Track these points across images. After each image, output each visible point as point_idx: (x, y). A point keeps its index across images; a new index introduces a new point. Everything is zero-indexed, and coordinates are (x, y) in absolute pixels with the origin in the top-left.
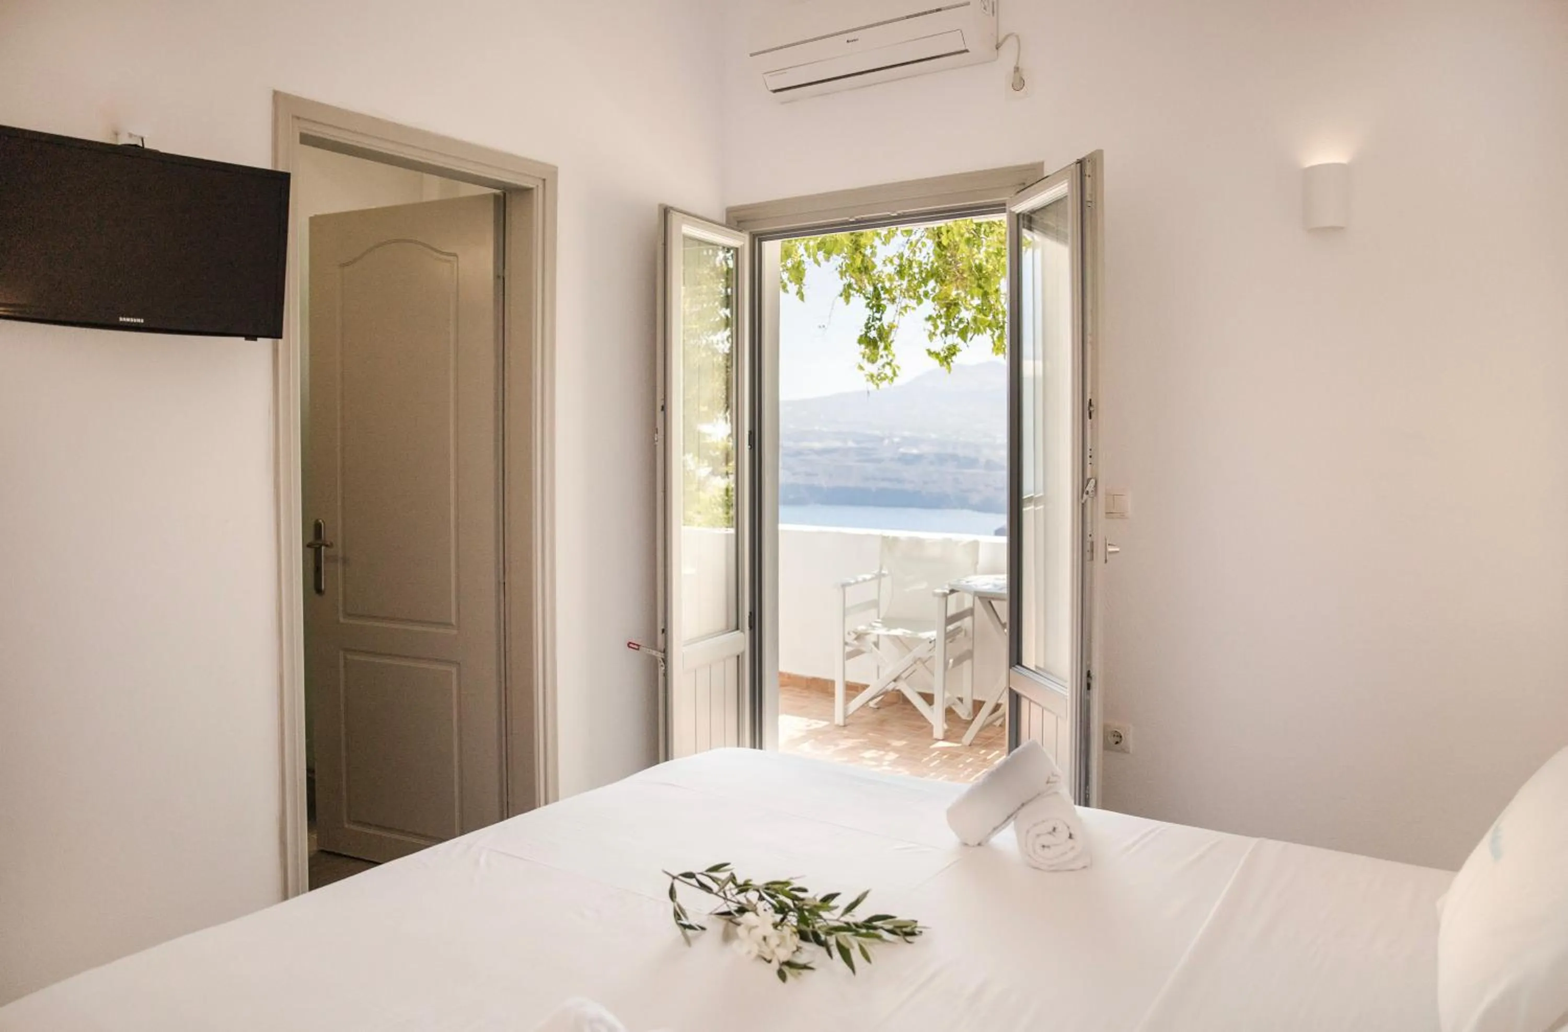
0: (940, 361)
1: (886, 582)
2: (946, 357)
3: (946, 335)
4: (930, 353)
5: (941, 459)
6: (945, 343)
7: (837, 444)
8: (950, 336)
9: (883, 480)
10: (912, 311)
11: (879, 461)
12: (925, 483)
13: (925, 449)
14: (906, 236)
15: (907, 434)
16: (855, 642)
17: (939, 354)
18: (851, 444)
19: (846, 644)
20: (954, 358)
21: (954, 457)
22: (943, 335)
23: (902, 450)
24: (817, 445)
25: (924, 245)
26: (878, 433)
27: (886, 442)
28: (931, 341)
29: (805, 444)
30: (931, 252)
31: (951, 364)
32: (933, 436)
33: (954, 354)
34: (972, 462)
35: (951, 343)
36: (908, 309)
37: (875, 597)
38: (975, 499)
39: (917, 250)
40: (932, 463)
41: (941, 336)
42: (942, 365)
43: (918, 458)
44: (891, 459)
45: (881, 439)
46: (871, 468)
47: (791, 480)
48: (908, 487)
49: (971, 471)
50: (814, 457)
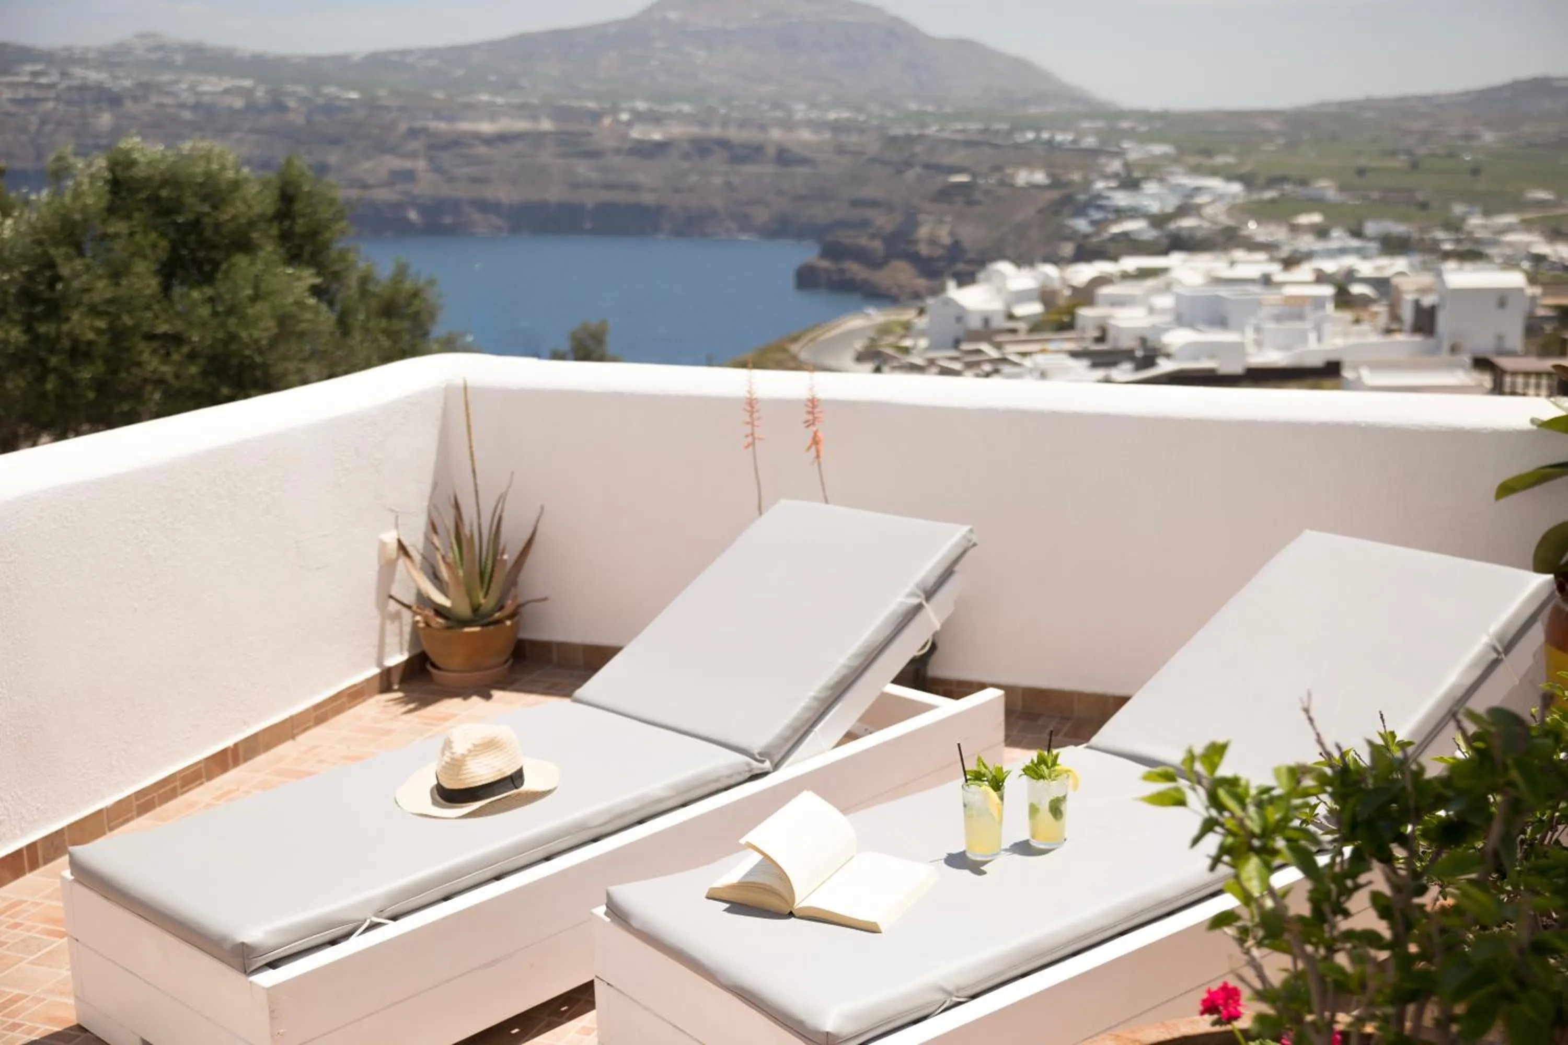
5: (702, 148)
7: (522, 125)
11: (593, 154)
13: (676, 130)
15: (641, 105)
18: (546, 125)
21: (724, 144)
23: (636, 133)
24: (486, 127)
26: (591, 105)
27: (607, 121)
29: (465, 126)
32: (686, 108)
34: (753, 153)
38: (762, 215)
40: (686, 156)
43: (661, 147)
44: (618, 151)
45: (596, 116)
46: (583, 169)
47: (446, 191)
48: (648, 198)
49: (750, 169)
50: (482, 150)
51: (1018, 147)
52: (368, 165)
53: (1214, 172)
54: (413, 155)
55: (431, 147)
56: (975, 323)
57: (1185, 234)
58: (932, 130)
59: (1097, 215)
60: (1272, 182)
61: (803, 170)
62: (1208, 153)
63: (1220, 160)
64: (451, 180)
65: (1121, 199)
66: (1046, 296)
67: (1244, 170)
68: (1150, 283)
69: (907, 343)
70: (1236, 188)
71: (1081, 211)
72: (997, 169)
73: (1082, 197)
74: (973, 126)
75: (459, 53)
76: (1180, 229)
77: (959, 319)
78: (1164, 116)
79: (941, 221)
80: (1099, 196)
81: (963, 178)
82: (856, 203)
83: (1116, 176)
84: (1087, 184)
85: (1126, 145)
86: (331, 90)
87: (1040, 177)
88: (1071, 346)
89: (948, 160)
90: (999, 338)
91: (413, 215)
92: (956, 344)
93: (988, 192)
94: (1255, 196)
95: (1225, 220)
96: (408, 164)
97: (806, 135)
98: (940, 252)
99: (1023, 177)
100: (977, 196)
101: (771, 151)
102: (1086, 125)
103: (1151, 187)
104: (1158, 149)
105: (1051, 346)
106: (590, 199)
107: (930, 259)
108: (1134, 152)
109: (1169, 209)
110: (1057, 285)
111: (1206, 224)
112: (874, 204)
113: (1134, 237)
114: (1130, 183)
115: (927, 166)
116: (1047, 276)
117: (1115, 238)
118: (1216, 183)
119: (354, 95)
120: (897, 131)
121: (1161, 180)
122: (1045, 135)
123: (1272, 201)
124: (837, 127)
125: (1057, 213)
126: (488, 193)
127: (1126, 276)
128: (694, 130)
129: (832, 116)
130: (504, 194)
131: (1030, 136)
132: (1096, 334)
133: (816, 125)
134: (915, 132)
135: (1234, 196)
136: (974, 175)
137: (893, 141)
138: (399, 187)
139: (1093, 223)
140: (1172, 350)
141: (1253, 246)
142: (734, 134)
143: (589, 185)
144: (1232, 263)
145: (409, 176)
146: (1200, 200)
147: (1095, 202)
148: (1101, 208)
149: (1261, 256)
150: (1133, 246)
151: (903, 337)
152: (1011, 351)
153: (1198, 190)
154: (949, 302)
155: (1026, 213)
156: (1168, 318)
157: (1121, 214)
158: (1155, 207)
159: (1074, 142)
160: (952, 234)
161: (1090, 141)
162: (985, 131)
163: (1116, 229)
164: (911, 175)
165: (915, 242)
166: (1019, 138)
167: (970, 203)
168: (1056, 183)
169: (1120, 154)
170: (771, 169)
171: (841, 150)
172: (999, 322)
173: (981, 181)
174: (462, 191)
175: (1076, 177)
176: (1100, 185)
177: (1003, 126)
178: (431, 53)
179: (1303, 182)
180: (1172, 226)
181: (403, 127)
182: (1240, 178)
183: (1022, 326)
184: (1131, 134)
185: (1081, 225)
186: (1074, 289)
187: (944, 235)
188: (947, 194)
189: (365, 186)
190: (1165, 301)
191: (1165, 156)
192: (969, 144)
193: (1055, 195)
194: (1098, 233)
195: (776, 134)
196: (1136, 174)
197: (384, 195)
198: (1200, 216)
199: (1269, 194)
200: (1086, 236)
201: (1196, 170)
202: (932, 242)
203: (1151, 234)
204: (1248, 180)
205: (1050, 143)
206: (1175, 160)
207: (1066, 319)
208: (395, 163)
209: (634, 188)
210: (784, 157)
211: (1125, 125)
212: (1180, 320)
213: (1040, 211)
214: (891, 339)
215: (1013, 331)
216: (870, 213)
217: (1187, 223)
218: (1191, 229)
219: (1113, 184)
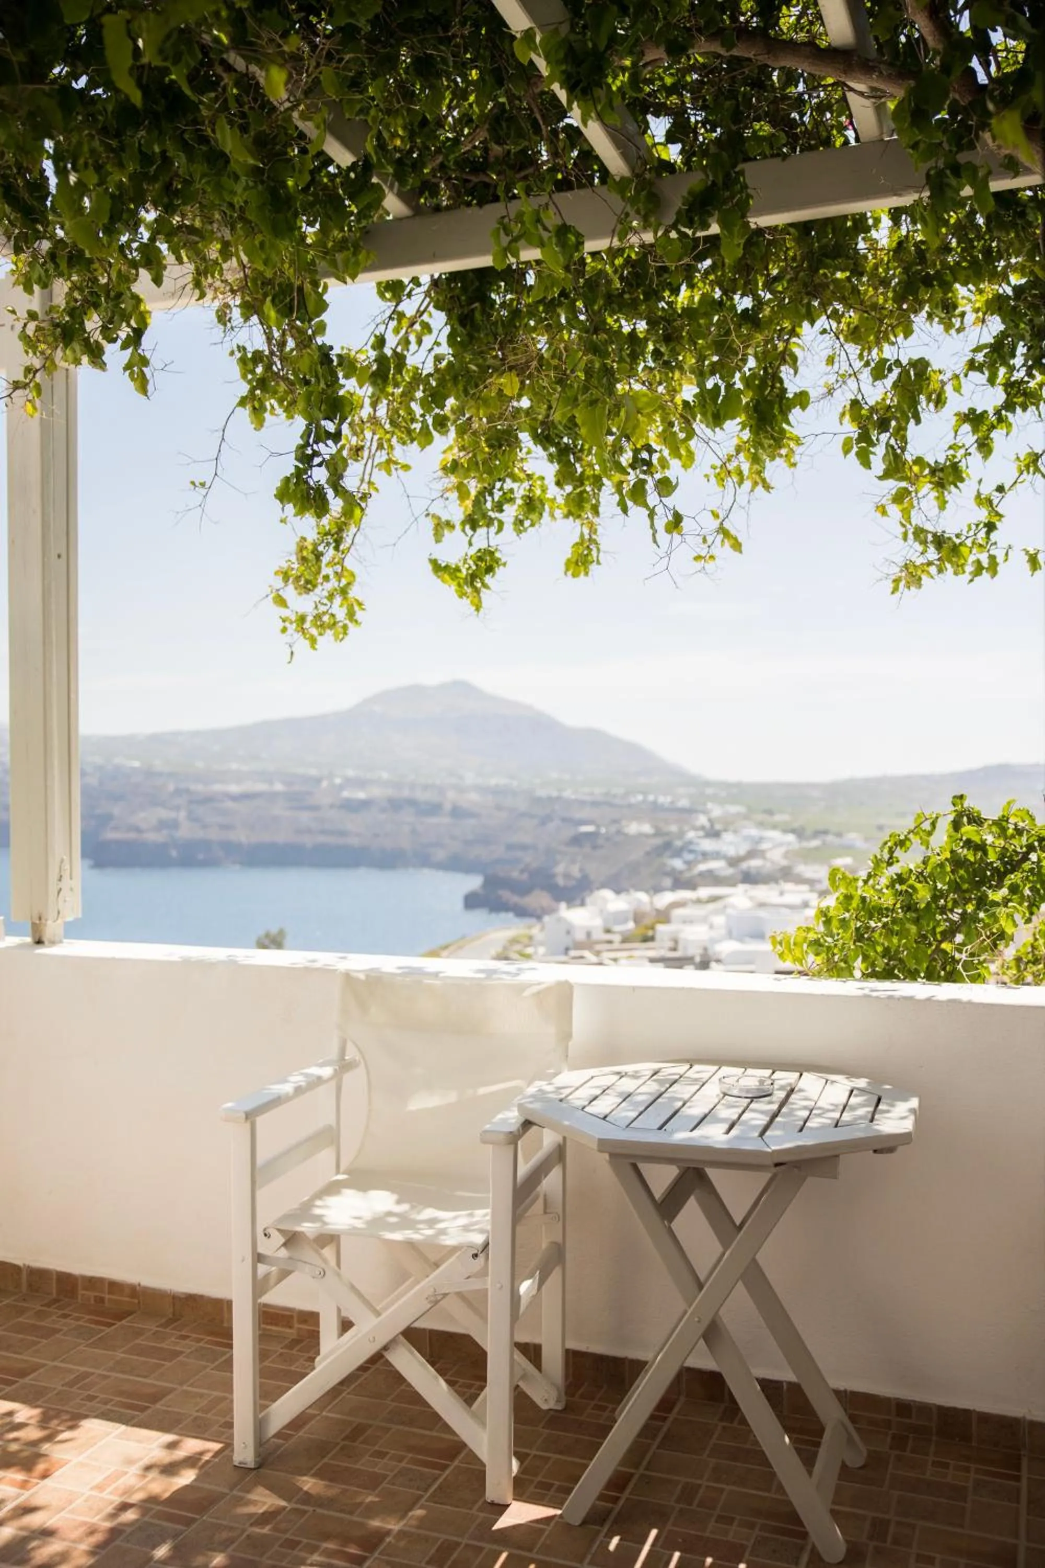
0: (459, 585)
1: (354, 1080)
2: (473, 577)
3: (474, 528)
4: (438, 568)
5: (395, 805)
6: (470, 544)
7: (261, 787)
8: (481, 531)
9: (323, 832)
10: (400, 472)
11: (315, 808)
12: (376, 836)
13: (376, 792)
14: (390, 300)
15: (351, 773)
16: (283, 1253)
17: (458, 570)
18: (279, 787)
19: (259, 1258)
20: (488, 579)
21: (412, 802)
22: (467, 527)
23: (346, 794)
24: (234, 789)
25: (427, 328)
26: (313, 772)
27: (325, 784)
28: (438, 541)
29: (217, 788)
30: (443, 339)
31: (484, 593)
32: (385, 775)
33: (489, 570)
34: (434, 809)
35: (484, 545)
36: (393, 467)
37: (331, 1120)
38: (440, 855)
39: (412, 338)
40: (383, 810)
41: (464, 531)
42: (462, 595)
43: (365, 804)
44: (332, 806)
45: (318, 781)
46: (305, 818)
47: (200, 834)
48: (354, 841)
49: (434, 820)
50: (230, 804)
51: (630, 806)
52: (142, 815)
53: (774, 827)
54: (177, 808)
55: (191, 802)
56: (580, 936)
57: (753, 871)
58: (568, 794)
59: (689, 857)
60: (817, 834)
61: (472, 821)
62: (770, 812)
63: (778, 818)
64: (205, 827)
65: (707, 845)
66: (638, 917)
67: (796, 825)
68: (711, 906)
69: (529, 950)
70: (791, 838)
71: (678, 853)
72: (615, 821)
73: (678, 843)
74: (598, 791)
75: (217, 735)
76: (749, 868)
77: (568, 932)
78: (738, 785)
79: (573, 861)
80: (691, 842)
81: (589, 829)
82: (510, 847)
83: (703, 828)
84: (681, 834)
85: (710, 805)
86: (118, 760)
87: (647, 828)
88: (652, 954)
89: (579, 815)
90: (598, 947)
91: (174, 853)
92: (567, 950)
93: (608, 839)
94: (805, 844)
95: (784, 863)
96: (173, 815)
97: (474, 796)
98: (573, 883)
99: (633, 828)
100: (600, 841)
101: (448, 807)
102: (681, 790)
103: (728, 837)
104: (734, 809)
105: (636, 953)
106: (308, 841)
107: (565, 888)
108: (717, 811)
109: (742, 852)
110: (647, 908)
111: (768, 865)
112: (524, 847)
113: (717, 873)
114: (714, 834)
115: (564, 820)
116: (639, 901)
117: (701, 874)
118: (775, 835)
119: (136, 764)
120: (542, 793)
121: (735, 832)
122: (651, 798)
123: (817, 849)
124: (497, 791)
125: (660, 855)
126: (232, 836)
127: (699, 901)
128: (390, 792)
129: (493, 782)
130: (241, 836)
131: (640, 797)
132: (671, 944)
133: (483, 790)
134: (555, 794)
135: (789, 844)
136: (598, 826)
137: (538, 801)
138: (165, 832)
139: (688, 863)
140: (723, 956)
141: (800, 880)
142: (421, 796)
143: (309, 831)
144: (782, 893)
145: (174, 825)
146: (764, 846)
147: (687, 847)
148: (691, 851)
149: (805, 888)
150: (713, 879)
151: (527, 946)
152: (606, 956)
153: (761, 840)
154: (560, 920)
155: (636, 855)
156: (723, 932)
157: (706, 856)
158: (731, 852)
159: (672, 802)
160: (581, 870)
161: (684, 803)
162: (607, 794)
163: (702, 867)
164: (551, 826)
165: (553, 876)
166: (633, 800)
167: (595, 847)
168: (658, 833)
169: (705, 812)
170: (446, 820)
171: (499, 808)
172: (598, 935)
173: (603, 830)
174: (214, 835)
175: (674, 828)
176: (691, 835)
177: (620, 791)
178: (196, 734)
179: (839, 835)
180: (744, 865)
181: (171, 787)
182: (793, 831)
183: (617, 938)
184: (714, 798)
185: (678, 864)
186: (658, 911)
187: (575, 871)
188: (577, 840)
189: (138, 830)
190: (719, 920)
191: (738, 815)
192: (595, 804)
193: (659, 841)
194: (689, 869)
195: (451, 795)
196: (718, 827)
197: (152, 837)
198: (764, 858)
199: (815, 843)
200: (681, 872)
201: (761, 825)
202: (567, 876)
203: (730, 871)
204: (799, 833)
205: (655, 803)
206: (746, 817)
207: (650, 933)
208: (163, 814)
209: (343, 833)
210: (457, 812)
211: (709, 791)
212: (730, 935)
213: (648, 853)
214: (518, 947)
215: (610, 942)
216: (519, 854)
217: (755, 863)
218: (757, 868)
219: (701, 833)
